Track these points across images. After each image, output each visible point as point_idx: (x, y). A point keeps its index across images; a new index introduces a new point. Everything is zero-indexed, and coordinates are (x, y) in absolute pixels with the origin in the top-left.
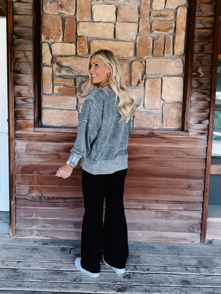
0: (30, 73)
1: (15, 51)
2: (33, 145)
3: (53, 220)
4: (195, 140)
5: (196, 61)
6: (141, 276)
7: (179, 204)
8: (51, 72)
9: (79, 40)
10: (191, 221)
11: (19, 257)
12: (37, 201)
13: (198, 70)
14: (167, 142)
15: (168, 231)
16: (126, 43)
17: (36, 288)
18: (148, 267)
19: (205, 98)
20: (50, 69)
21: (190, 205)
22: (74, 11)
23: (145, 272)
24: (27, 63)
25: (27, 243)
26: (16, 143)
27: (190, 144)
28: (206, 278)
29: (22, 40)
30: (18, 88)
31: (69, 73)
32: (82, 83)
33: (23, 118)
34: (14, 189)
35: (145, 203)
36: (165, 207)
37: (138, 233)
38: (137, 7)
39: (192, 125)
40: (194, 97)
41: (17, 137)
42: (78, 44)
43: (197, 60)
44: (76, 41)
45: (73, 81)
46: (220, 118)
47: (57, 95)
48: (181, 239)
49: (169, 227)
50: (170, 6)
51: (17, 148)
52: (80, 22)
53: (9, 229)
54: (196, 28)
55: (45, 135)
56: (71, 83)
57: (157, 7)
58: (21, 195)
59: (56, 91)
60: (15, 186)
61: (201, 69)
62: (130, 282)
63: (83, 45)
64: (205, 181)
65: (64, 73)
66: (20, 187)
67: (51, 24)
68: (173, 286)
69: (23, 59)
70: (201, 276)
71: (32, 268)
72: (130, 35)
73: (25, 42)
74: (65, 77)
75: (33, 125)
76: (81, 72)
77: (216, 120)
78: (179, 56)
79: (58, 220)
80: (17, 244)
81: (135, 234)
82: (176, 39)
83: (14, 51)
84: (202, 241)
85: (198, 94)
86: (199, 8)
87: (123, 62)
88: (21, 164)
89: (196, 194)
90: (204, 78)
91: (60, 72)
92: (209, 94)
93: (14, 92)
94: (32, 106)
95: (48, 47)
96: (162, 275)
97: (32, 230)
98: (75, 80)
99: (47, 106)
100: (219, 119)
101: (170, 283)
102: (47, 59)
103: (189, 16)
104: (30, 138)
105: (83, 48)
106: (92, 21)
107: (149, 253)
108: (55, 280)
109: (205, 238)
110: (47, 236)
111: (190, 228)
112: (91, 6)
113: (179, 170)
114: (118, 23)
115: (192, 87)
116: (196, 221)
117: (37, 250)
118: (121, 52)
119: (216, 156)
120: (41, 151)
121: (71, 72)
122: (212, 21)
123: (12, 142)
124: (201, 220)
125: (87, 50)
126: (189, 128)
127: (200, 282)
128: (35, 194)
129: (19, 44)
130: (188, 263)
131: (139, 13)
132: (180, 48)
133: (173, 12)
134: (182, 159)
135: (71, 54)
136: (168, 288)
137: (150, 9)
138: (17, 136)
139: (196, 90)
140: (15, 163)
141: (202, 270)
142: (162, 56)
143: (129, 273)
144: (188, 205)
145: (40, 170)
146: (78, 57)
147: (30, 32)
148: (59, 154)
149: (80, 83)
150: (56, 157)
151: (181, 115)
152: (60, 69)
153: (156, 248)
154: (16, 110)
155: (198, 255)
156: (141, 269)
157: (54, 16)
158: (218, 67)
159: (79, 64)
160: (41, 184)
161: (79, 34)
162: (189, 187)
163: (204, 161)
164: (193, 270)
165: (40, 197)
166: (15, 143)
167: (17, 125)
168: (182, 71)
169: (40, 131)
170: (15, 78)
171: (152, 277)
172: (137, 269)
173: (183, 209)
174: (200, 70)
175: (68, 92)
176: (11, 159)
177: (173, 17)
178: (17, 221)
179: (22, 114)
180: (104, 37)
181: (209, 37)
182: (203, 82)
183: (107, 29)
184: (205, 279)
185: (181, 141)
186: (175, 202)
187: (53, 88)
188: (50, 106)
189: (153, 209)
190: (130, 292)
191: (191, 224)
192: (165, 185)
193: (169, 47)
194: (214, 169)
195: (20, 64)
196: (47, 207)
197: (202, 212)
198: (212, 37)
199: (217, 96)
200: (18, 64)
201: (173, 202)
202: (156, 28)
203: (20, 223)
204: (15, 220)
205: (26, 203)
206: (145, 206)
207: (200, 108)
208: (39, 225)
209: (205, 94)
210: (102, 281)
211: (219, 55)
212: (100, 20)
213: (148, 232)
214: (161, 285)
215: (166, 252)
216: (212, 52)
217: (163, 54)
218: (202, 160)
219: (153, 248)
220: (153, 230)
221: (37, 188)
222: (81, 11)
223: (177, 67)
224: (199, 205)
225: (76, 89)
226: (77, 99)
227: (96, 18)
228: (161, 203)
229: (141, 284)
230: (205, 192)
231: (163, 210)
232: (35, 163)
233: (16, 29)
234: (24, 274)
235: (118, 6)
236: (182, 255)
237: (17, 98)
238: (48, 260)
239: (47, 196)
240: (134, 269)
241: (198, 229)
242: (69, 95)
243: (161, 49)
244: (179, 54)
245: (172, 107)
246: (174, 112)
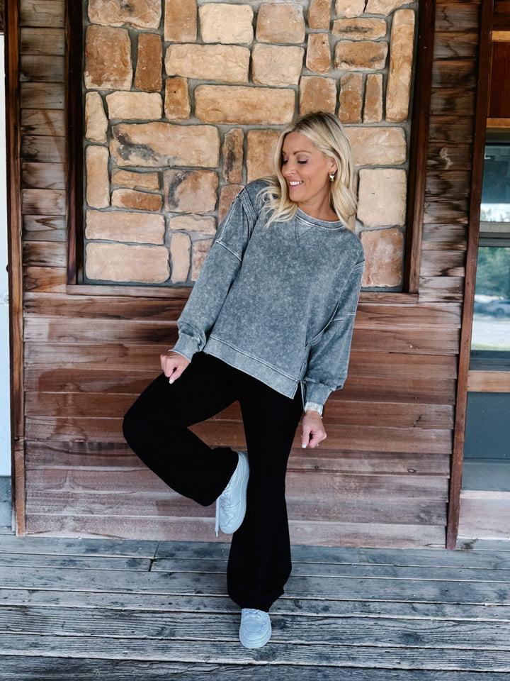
0: (58, 160)
1: (23, 111)
2: (65, 324)
3: (109, 496)
4: (432, 313)
5: (435, 134)
6: (310, 623)
7: (397, 460)
8: (106, 159)
9: (169, 85)
10: (423, 498)
11: (34, 580)
12: (75, 453)
13: (441, 153)
14: (371, 319)
15: (370, 521)
16: (276, 93)
17: (72, 649)
18: (327, 603)
19: (456, 216)
20: (105, 150)
21: (423, 461)
22: (158, 19)
23: (319, 615)
24: (52, 138)
25: (51, 548)
26: (27, 321)
27: (422, 323)
28: (458, 628)
29: (40, 84)
30: (30, 195)
31: (147, 160)
32: (177, 182)
33: (42, 263)
34: (21, 425)
35: (319, 457)
36: (364, 467)
37: (304, 525)
38: (301, 10)
39: (427, 278)
40: (432, 216)
41: (28, 307)
42: (167, 94)
43: (438, 130)
44: (164, 88)
45: (156, 178)
46: (489, 263)
47: (119, 209)
48: (401, 539)
49: (374, 513)
50: (376, 7)
51: (30, 331)
52: (172, 43)
53: (11, 515)
54: (435, 57)
55: (92, 302)
56: (150, 183)
57: (348, 10)
58: (38, 440)
59: (117, 202)
60: (25, 417)
61: (446, 151)
62: (286, 638)
63: (178, 96)
64: (455, 407)
65: (135, 159)
66: (34, 421)
67: (105, 48)
68: (383, 647)
69: (43, 129)
70: (446, 624)
71: (62, 605)
72: (286, 73)
73: (46, 89)
74: (137, 169)
75: (65, 279)
76: (175, 158)
77: (482, 267)
78: (398, 122)
79: (122, 497)
80: (30, 549)
81: (297, 528)
82: (391, 83)
83: (21, 109)
84: (448, 544)
85: (441, 209)
86: (443, 11)
87: (270, 136)
88: (39, 367)
89: (434, 437)
90: (453, 172)
91: (126, 158)
92: (464, 208)
93: (22, 203)
94: (62, 235)
95: (98, 100)
96: (359, 622)
97: (62, 519)
98: (161, 177)
99: (97, 236)
100: (487, 265)
101: (377, 640)
102: (96, 127)
103: (419, 30)
104: (58, 308)
105: (178, 103)
106: (199, 41)
107: (329, 571)
108: (115, 632)
109: (455, 537)
110: (97, 532)
111: (422, 515)
112: (198, 8)
113: (396, 382)
114: (257, 47)
115: (426, 193)
116: (436, 498)
117: (75, 565)
118: (266, 113)
119: (482, 349)
120: (83, 338)
121: (151, 157)
122: (473, 43)
123: (18, 318)
124: (447, 496)
125: (188, 109)
126: (421, 286)
127: (444, 638)
128: (69, 436)
129: (32, 95)
130: (416, 594)
131: (307, 22)
132: (399, 104)
133: (383, 22)
134: (403, 358)
135: (152, 118)
136: (371, 650)
137: (330, 14)
138: (28, 303)
139: (435, 199)
140: (25, 365)
141: (448, 609)
142: (357, 122)
143: (283, 618)
144: (417, 460)
145: (81, 381)
146: (168, 125)
147: (58, 66)
148: (125, 345)
149: (172, 185)
150: (117, 351)
151: (402, 256)
152: (126, 152)
153: (345, 560)
154: (27, 244)
155: (439, 576)
156: (310, 609)
157: (113, 31)
158: (486, 147)
159: (169, 139)
160: (82, 414)
161: (170, 72)
162: (420, 421)
163: (454, 360)
164: (428, 610)
165: (81, 444)
166: (24, 321)
167: (28, 279)
168: (403, 157)
169: (81, 292)
170: (24, 172)
171: (335, 626)
172: (300, 608)
173: (407, 471)
174: (444, 154)
175: (145, 204)
176: (16, 356)
177: (383, 34)
178: (28, 498)
179: (39, 254)
180: (226, 79)
181: (465, 79)
182: (451, 180)
183: (234, 60)
184: (455, 629)
185: (401, 316)
186: (386, 455)
187: (111, 195)
188: (104, 236)
189: (337, 471)
190: (285, 660)
191: (423, 505)
192: (365, 417)
193: (374, 102)
194: (477, 380)
195: (34, 139)
196: (95, 465)
197: (449, 477)
198: (473, 78)
199: (484, 213)
200: (30, 141)
201: (383, 455)
202: (344, 58)
203: (35, 502)
204: (23, 497)
205: (48, 457)
206: (319, 465)
207: (445, 239)
208: (79, 507)
209: (456, 208)
210: (222, 634)
211: (488, 119)
212: (216, 41)
213: (327, 523)
214: (355, 644)
215: (368, 568)
216: (472, 113)
217: (360, 118)
218: (449, 359)
219: (337, 559)
220: (337, 519)
221: (75, 423)
222: (174, 20)
223: (392, 146)
224: (442, 461)
225: (163, 197)
226: (165, 219)
227: (207, 36)
228: (355, 458)
229: (310, 643)
230: (456, 432)
231: (360, 472)
232: (69, 366)
233: (27, 59)
234: (46, 617)
235: (259, 8)
236: (403, 576)
237: (28, 217)
238: (99, 587)
239: (98, 441)
240: (294, 607)
241: (439, 516)
242: (147, 210)
243: (356, 107)
244: (398, 117)
245: (380, 239)
246: (385, 249)
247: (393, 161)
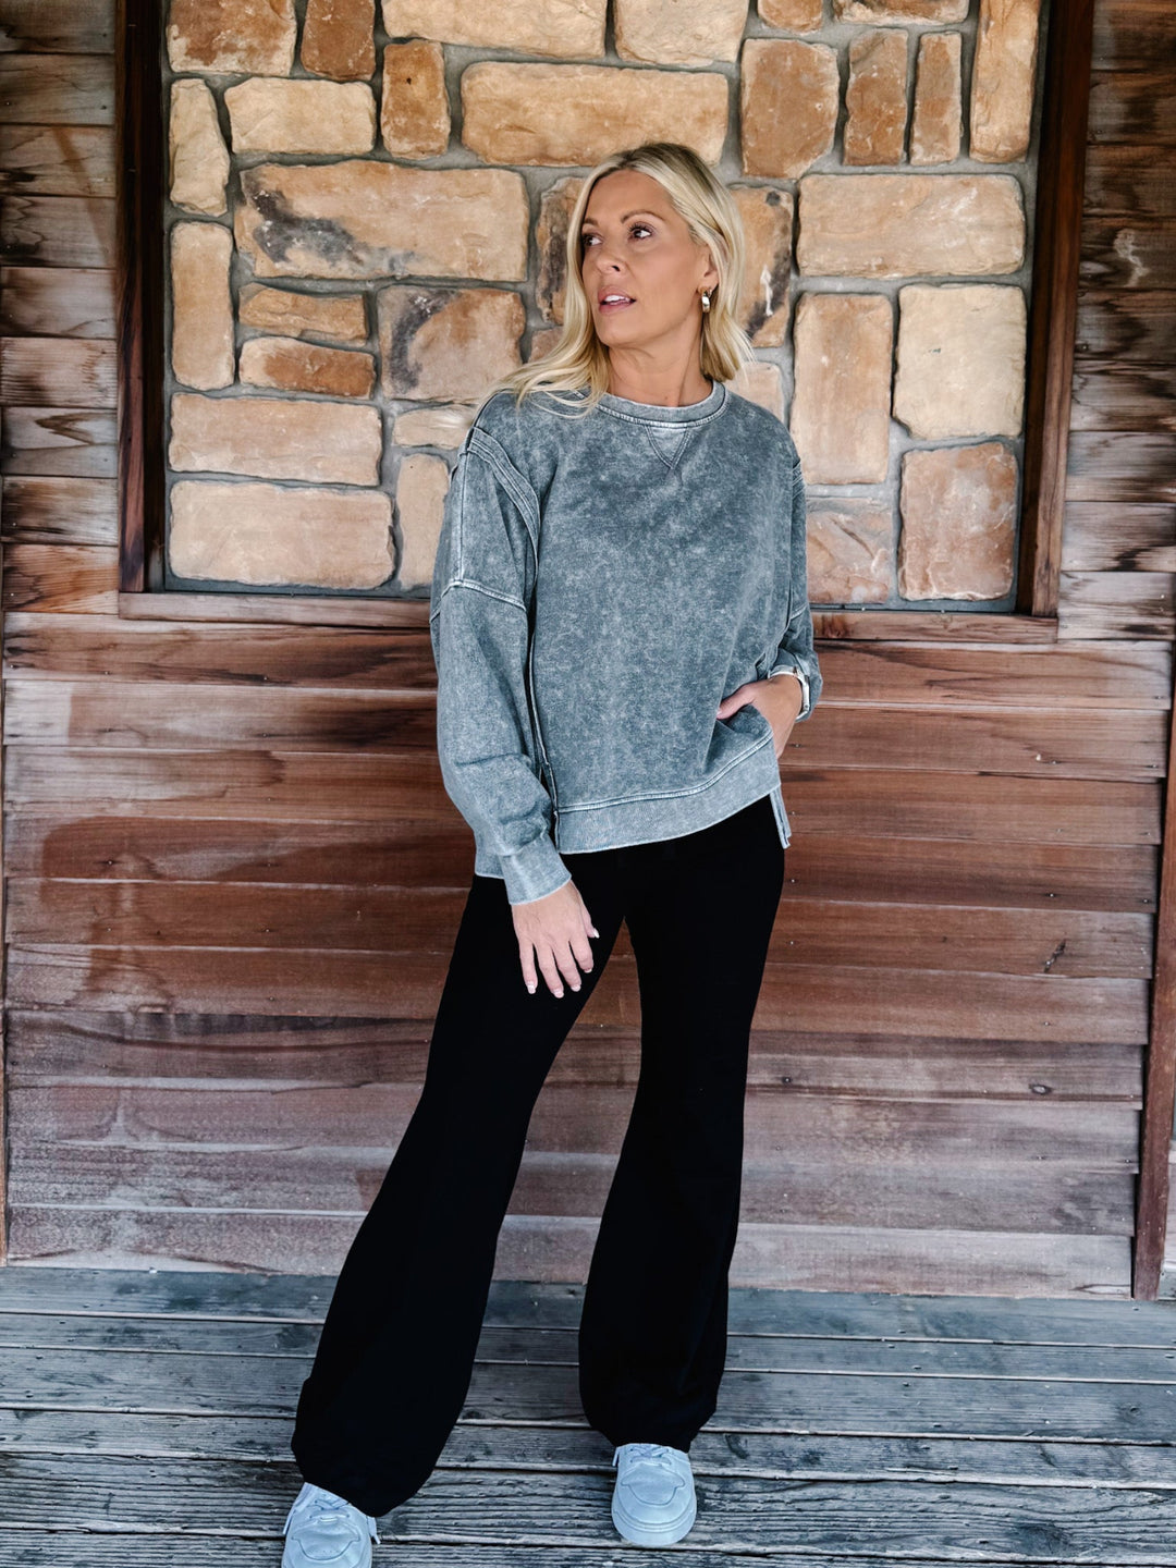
0: (98, 262)
1: (5, 131)
2: (115, 698)
3: (232, 1158)
4: (1094, 670)
5: (1101, 194)
6: (769, 1496)
7: (1001, 1061)
8: (224, 257)
9: (394, 62)
10: (1071, 1163)
11: (29, 1383)
12: (140, 1043)
13: (1117, 243)
14: (930, 683)
15: (931, 1224)
16: (679, 83)
18: (814, 1444)
19: (1159, 412)
20: (221, 235)
21: (1069, 1063)
23: (794, 1475)
24: (80, 202)
25: (75, 1296)
26: (11, 689)
27: (1068, 694)
28: (1164, 1510)
29: (50, 60)
30: (21, 353)
31: (334, 260)
32: (415, 320)
33: (54, 535)
35: (792, 1052)
36: (914, 1079)
37: (752, 1234)
39: (1081, 576)
40: (1094, 410)
41: (14, 650)
42: (387, 86)
43: (1109, 183)
44: (379, 69)
45: (358, 308)
47: (258, 392)
48: (1013, 1272)
49: (940, 1202)
51: (20, 717)
55: (188, 640)
56: (342, 323)
58: (43, 1006)
59: (253, 372)
60: (6, 946)
61: (1131, 239)
62: (706, 1537)
63: (418, 91)
64: (1155, 918)
65: (302, 259)
66: (32, 958)
68: (962, 1561)
69: (58, 177)
70: (1132, 1498)
71: (104, 1448)
72: (704, 31)
73: (65, 71)
74: (307, 284)
75: (114, 578)
76: (409, 255)
78: (1004, 162)
79: (266, 1159)
80: (17, 1301)
82: (984, 58)
84: (1138, 1285)
85: (1117, 393)
88: (43, 812)
89: (1100, 1000)
90: (1149, 295)
91: (279, 255)
94: (108, 460)
95: (205, 101)
96: (900, 1492)
97: (106, 1218)
98: (370, 305)
99: (199, 464)
101: (947, 1541)
102: (198, 174)
104: (97, 655)
105: (417, 109)
107: (819, 1357)
108: (248, 1521)
109: (1156, 1266)
110: (198, 1255)
111: (1069, 1208)
113: (998, 852)
115: (1077, 349)
116: (1105, 1163)
117: (140, 1341)
120: (161, 736)
121: (344, 254)
124: (1135, 1158)
125: (443, 125)
126: (1064, 597)
127: (1128, 1537)
128: (125, 998)
129: (30, 86)
130: (1053, 1418)
132: (1006, 115)
134: (1018, 787)
135: (348, 149)
138: (15, 642)
139: (1101, 365)
140: (8, 808)
141: (1139, 1458)
142: (894, 162)
144: (1055, 1062)
145: (156, 850)
146: (391, 167)
147: (98, 12)
148: (274, 753)
149: (401, 326)
150: (252, 771)
151: (1013, 517)
152: (277, 240)
153: (863, 1329)
154: (13, 485)
155: (1114, 1370)
156: (770, 1458)
159: (393, 204)
160: (160, 938)
161: (395, 29)
162: (1063, 955)
163: (1154, 794)
164: (1084, 1462)
165: (157, 1019)
166: (5, 690)
167: (15, 578)
168: (1017, 253)
169: (156, 611)
170: (6, 291)
171: (836, 1504)
172: (743, 1455)
173: (1026, 1089)
174: (1126, 247)
175: (329, 379)
178: (13, 1163)
179: (45, 511)
180: (544, 45)
182: (1145, 316)
184: (1156, 1512)
185: (1013, 677)
186: (973, 1048)
187: (237, 354)
188: (217, 461)
189: (840, 1091)
191: (1071, 1182)
192: (916, 945)
193: (938, 108)
195: (34, 204)
196: (194, 1075)
197: (1139, 1106)
200: (21, 209)
201: (964, 1048)
203: (32, 1175)
205: (69, 1052)
206: (793, 1073)
207: (1128, 473)
208: (151, 1186)
209: (1157, 390)
210: (534, 1526)
213: (815, 1228)
214: (889, 1553)
215: (924, 1349)
217: (900, 150)
218: (1140, 793)
219: (841, 1325)
220: (844, 1218)
221: (141, 962)
223: (985, 227)
224: (1122, 1063)
225: (377, 358)
226: (382, 418)
228: (888, 1054)
229: (767, 1549)
230: (1157, 986)
231: (902, 1093)
232: (124, 811)
234: (60, 1483)
236: (1019, 1370)
237: (16, 413)
238: (204, 1401)
239: (201, 1010)
240: (726, 1454)
241: (1114, 1210)
242: (335, 394)
243: (891, 121)
244: (1002, 148)
245: (956, 471)
246: (968, 499)
247: (989, 265)
